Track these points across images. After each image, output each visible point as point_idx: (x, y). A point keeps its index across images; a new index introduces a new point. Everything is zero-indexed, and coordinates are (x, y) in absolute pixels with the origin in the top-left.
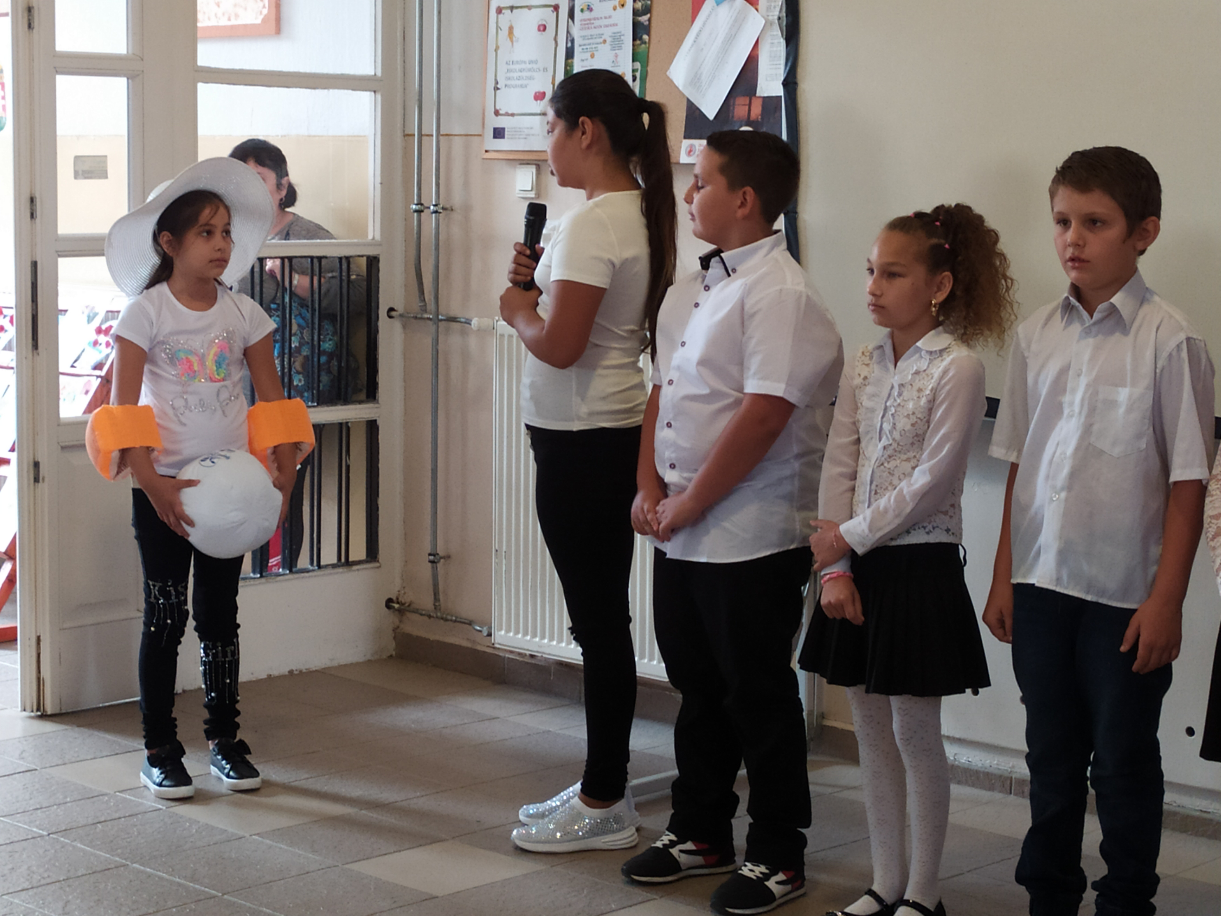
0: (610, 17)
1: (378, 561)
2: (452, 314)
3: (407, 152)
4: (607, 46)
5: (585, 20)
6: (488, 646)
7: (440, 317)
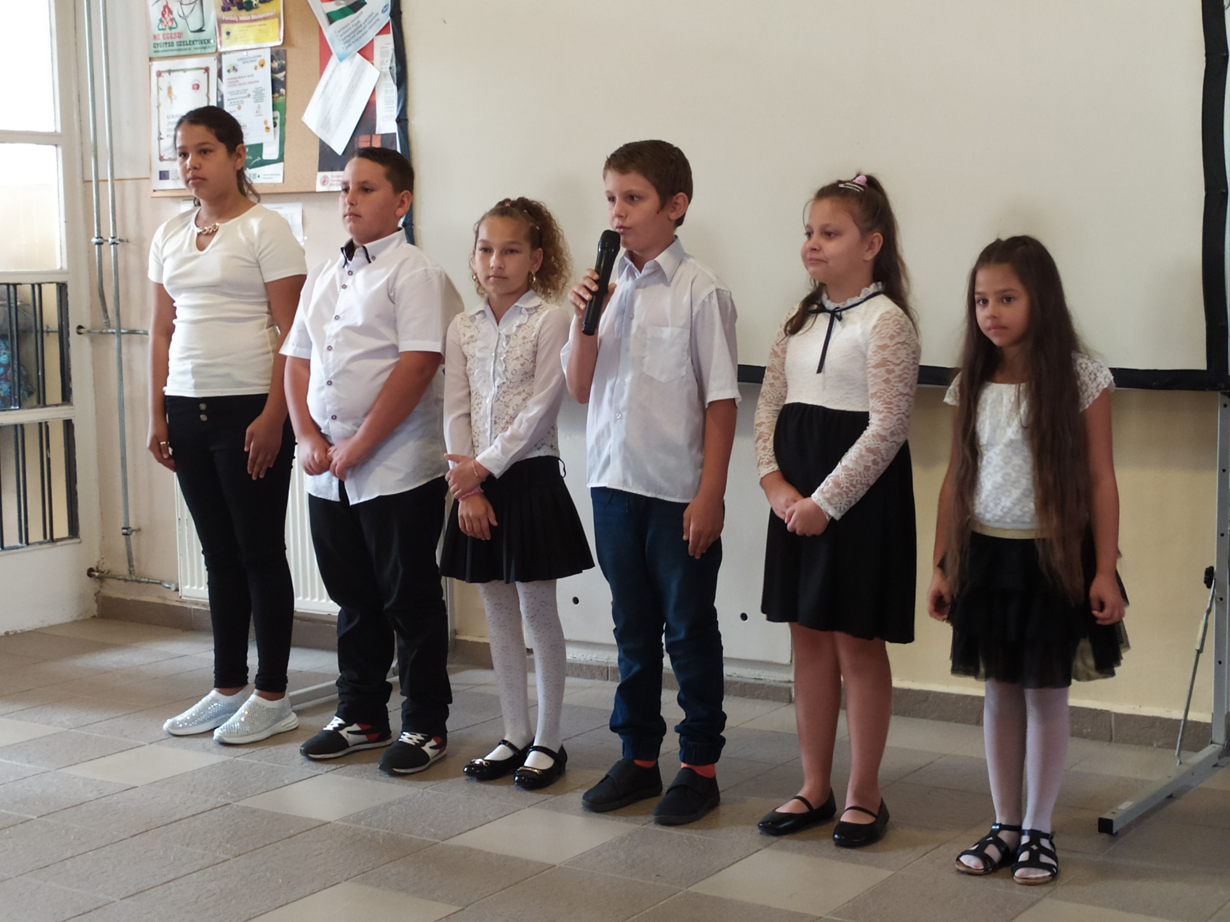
0: (252, 75)
1: (79, 537)
2: (133, 327)
3: (87, 196)
4: (251, 100)
5: (231, 79)
6: (177, 601)
7: (122, 331)
